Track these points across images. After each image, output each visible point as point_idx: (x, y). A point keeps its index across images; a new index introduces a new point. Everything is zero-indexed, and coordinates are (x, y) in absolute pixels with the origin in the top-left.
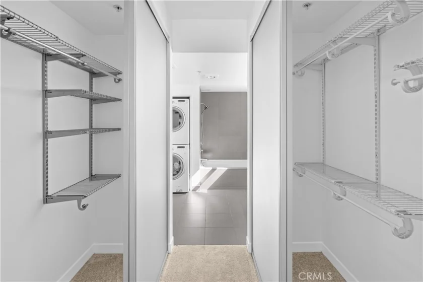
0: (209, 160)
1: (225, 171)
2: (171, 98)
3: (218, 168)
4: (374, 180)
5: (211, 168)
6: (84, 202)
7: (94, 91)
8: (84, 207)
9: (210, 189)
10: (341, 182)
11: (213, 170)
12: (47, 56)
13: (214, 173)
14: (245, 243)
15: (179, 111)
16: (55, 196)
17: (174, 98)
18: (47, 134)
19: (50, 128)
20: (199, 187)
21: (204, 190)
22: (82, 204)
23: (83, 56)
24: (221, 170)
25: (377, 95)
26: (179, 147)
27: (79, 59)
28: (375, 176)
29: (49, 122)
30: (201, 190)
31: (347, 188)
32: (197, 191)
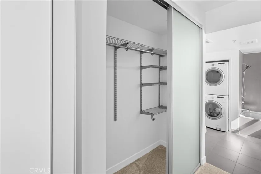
2: (204, 62)
5: (253, 119)
6: (154, 117)
7: (161, 65)
8: (154, 119)
11: (256, 121)
12: (141, 52)
15: (218, 71)
16: (144, 111)
17: (206, 62)
18: (142, 85)
19: (143, 82)
20: (238, 131)
22: (153, 118)
23: (154, 49)
26: (218, 97)
27: (152, 51)
29: (142, 80)
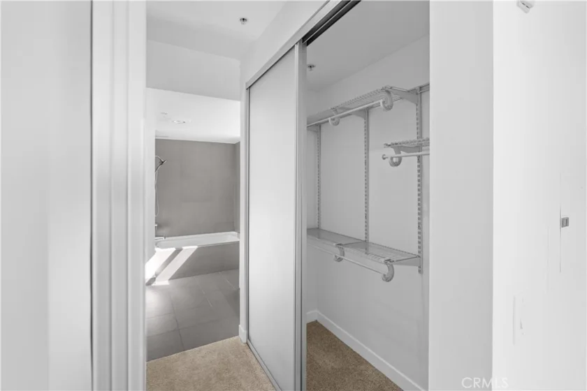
0: (167, 238)
1: (194, 250)
3: (184, 248)
4: (364, 239)
5: (174, 249)
9: (172, 278)
10: (340, 244)
11: (178, 251)
13: (178, 255)
14: (237, 334)
20: (155, 278)
21: (163, 282)
24: (189, 250)
25: (367, 163)
28: (364, 236)
30: (157, 283)
31: (345, 249)
32: (153, 285)
